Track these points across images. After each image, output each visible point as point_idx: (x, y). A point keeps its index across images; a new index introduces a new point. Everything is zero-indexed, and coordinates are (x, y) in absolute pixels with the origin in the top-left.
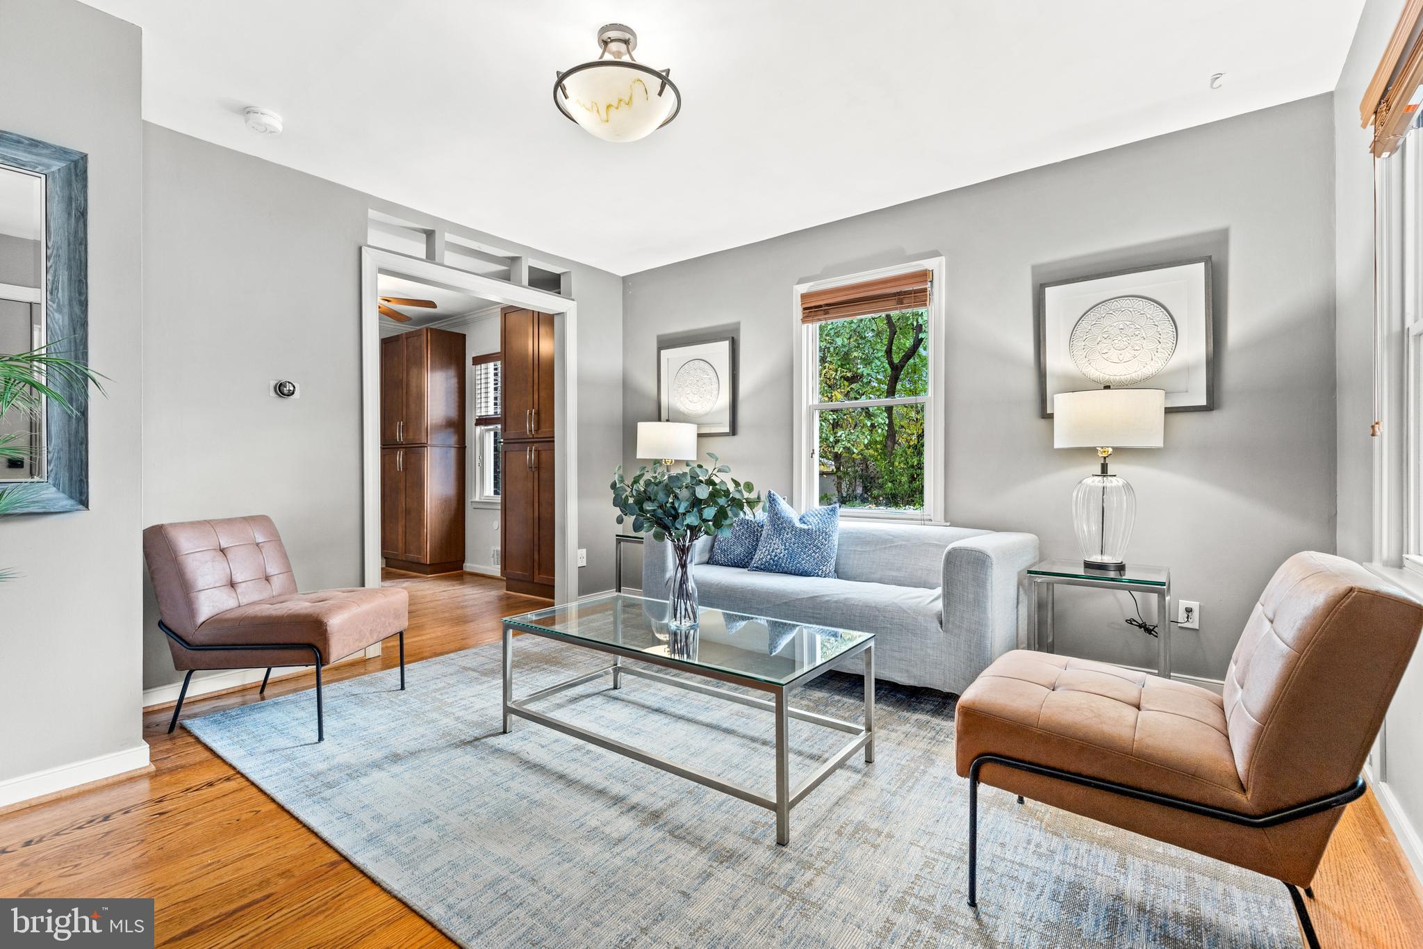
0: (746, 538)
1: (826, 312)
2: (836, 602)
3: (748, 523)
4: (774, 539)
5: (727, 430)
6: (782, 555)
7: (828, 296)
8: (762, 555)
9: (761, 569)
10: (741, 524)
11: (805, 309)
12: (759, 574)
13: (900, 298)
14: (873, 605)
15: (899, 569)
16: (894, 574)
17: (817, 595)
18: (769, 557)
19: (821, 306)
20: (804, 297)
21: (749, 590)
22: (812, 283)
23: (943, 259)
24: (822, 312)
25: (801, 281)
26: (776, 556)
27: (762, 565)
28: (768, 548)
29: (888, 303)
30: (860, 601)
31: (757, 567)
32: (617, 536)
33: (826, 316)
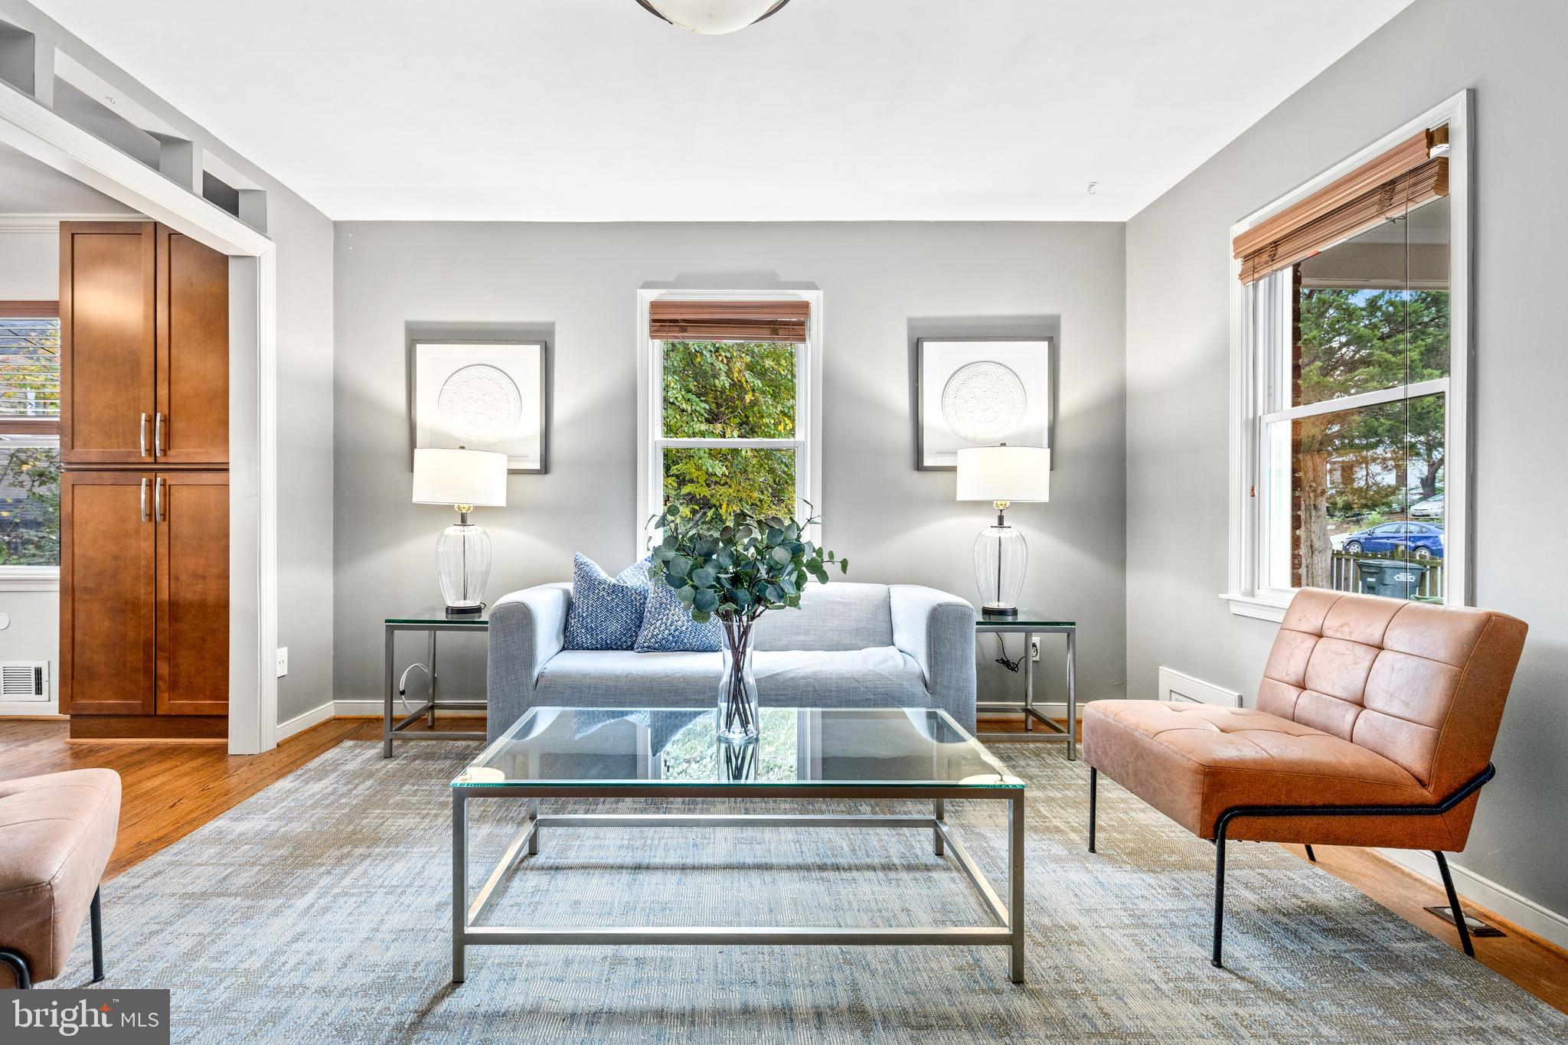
0: (622, 610)
1: (683, 330)
2: (803, 678)
3: (623, 590)
4: (672, 608)
5: (537, 466)
6: (684, 628)
7: (690, 310)
8: (657, 631)
9: (654, 649)
10: (613, 591)
11: (654, 321)
12: (656, 656)
13: (775, 328)
14: (848, 675)
15: (807, 632)
16: (802, 638)
17: (775, 673)
18: (667, 632)
19: (676, 321)
20: (655, 306)
21: (679, 678)
22: (663, 291)
23: (820, 293)
24: (678, 329)
25: (647, 285)
26: (677, 630)
27: (656, 643)
28: (664, 620)
29: (761, 331)
30: (831, 673)
31: (648, 647)
32: (387, 621)
33: (684, 334)
